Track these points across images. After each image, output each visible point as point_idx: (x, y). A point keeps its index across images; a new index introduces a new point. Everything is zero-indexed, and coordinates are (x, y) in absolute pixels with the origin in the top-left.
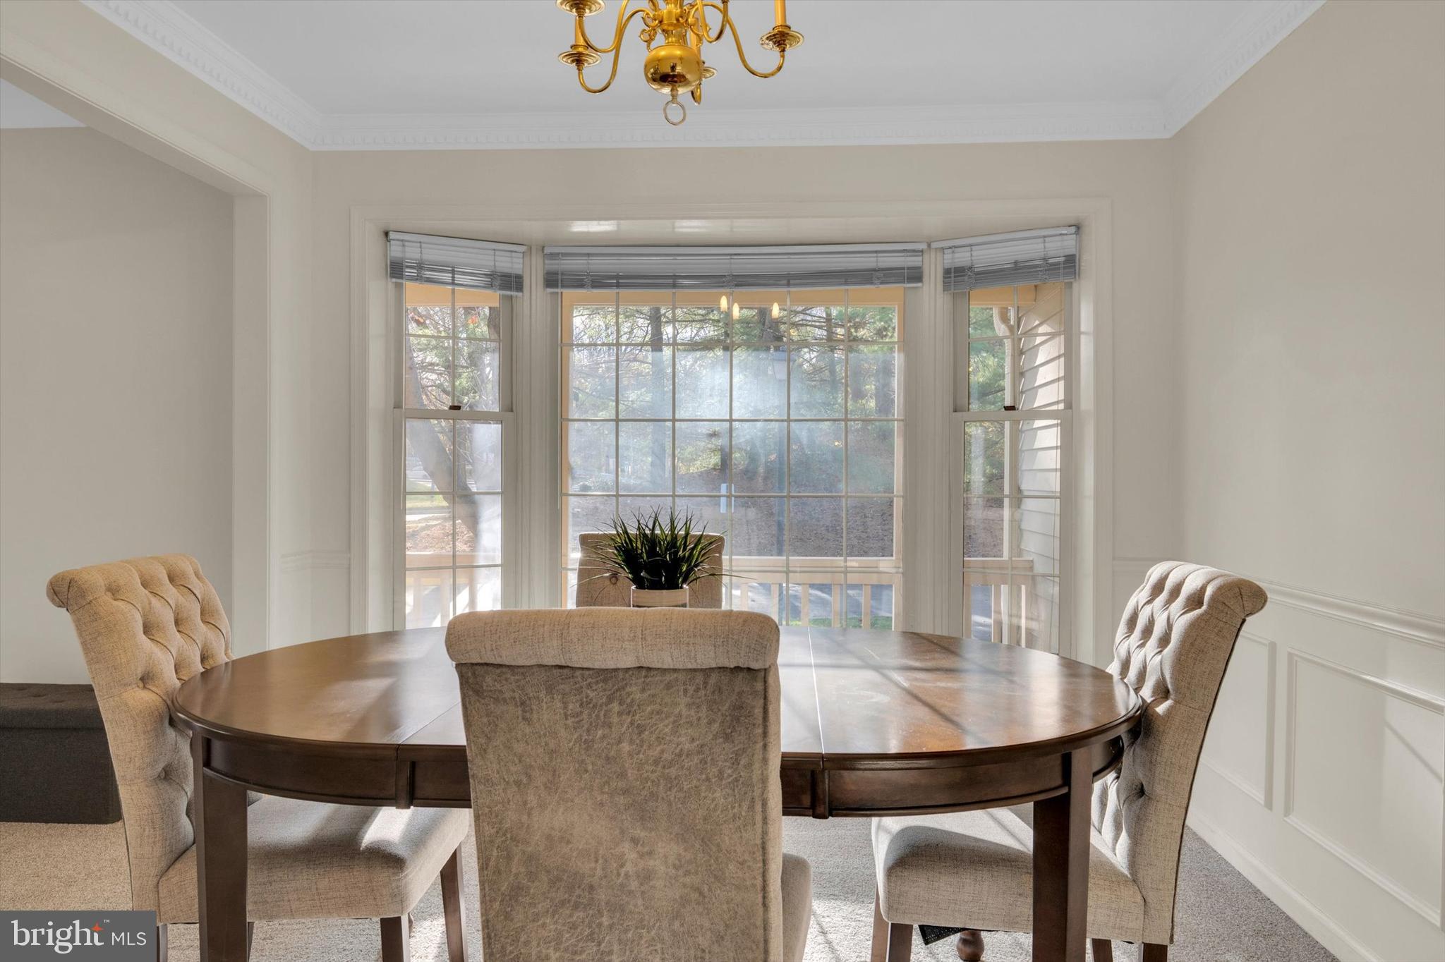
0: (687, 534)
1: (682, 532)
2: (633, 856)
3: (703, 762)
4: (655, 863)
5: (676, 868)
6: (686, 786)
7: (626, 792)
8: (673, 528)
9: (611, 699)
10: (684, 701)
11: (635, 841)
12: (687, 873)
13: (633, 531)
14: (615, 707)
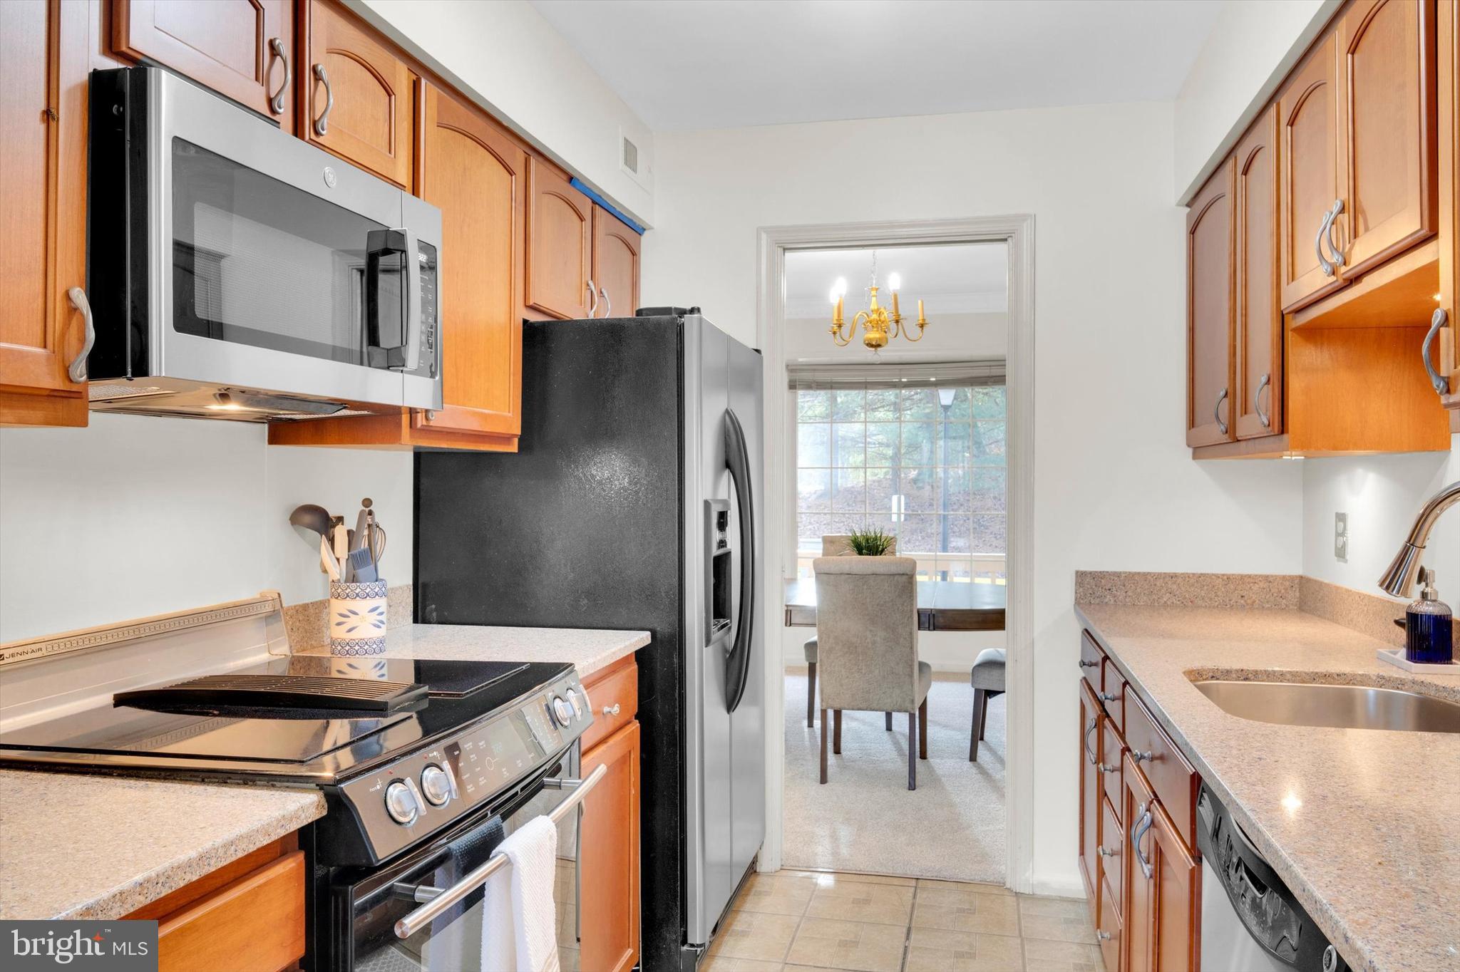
0: (881, 536)
1: (879, 535)
2: (870, 636)
3: (893, 604)
4: (878, 639)
5: (884, 640)
6: (887, 613)
7: (868, 615)
8: (875, 533)
9: (863, 585)
10: (887, 585)
11: (871, 631)
12: (888, 642)
13: (858, 534)
14: (865, 587)
